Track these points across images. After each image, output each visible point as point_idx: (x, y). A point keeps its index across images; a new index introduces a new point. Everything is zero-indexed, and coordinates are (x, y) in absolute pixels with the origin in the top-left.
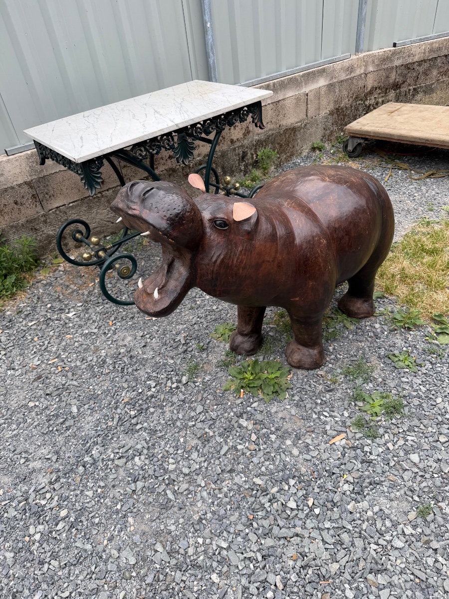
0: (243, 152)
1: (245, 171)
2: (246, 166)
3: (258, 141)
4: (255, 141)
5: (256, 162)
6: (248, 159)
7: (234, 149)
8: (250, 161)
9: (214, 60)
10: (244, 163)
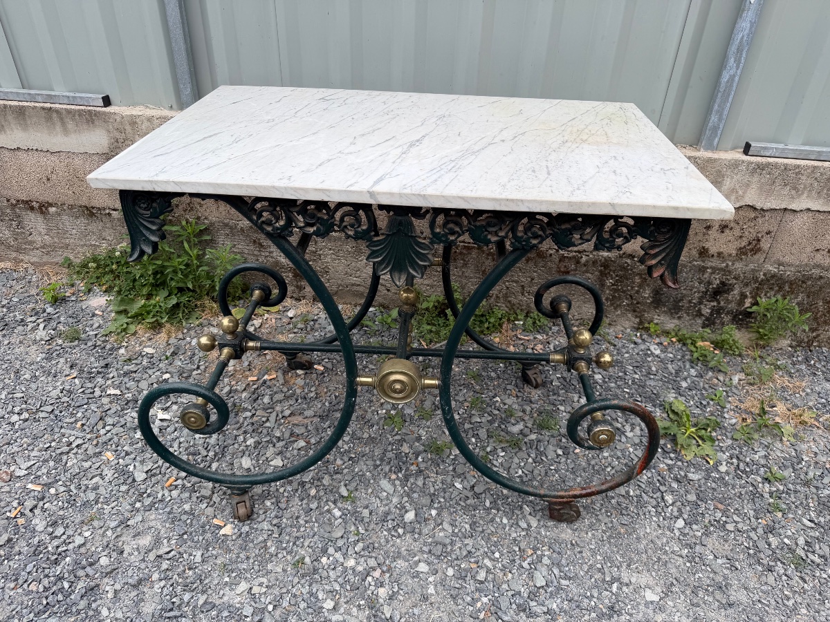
0: (723, 283)
1: (707, 319)
2: (718, 311)
3: (773, 276)
4: (764, 275)
5: (749, 315)
6: (728, 301)
7: (703, 270)
8: (732, 306)
9: (732, 78)
10: (715, 304)
